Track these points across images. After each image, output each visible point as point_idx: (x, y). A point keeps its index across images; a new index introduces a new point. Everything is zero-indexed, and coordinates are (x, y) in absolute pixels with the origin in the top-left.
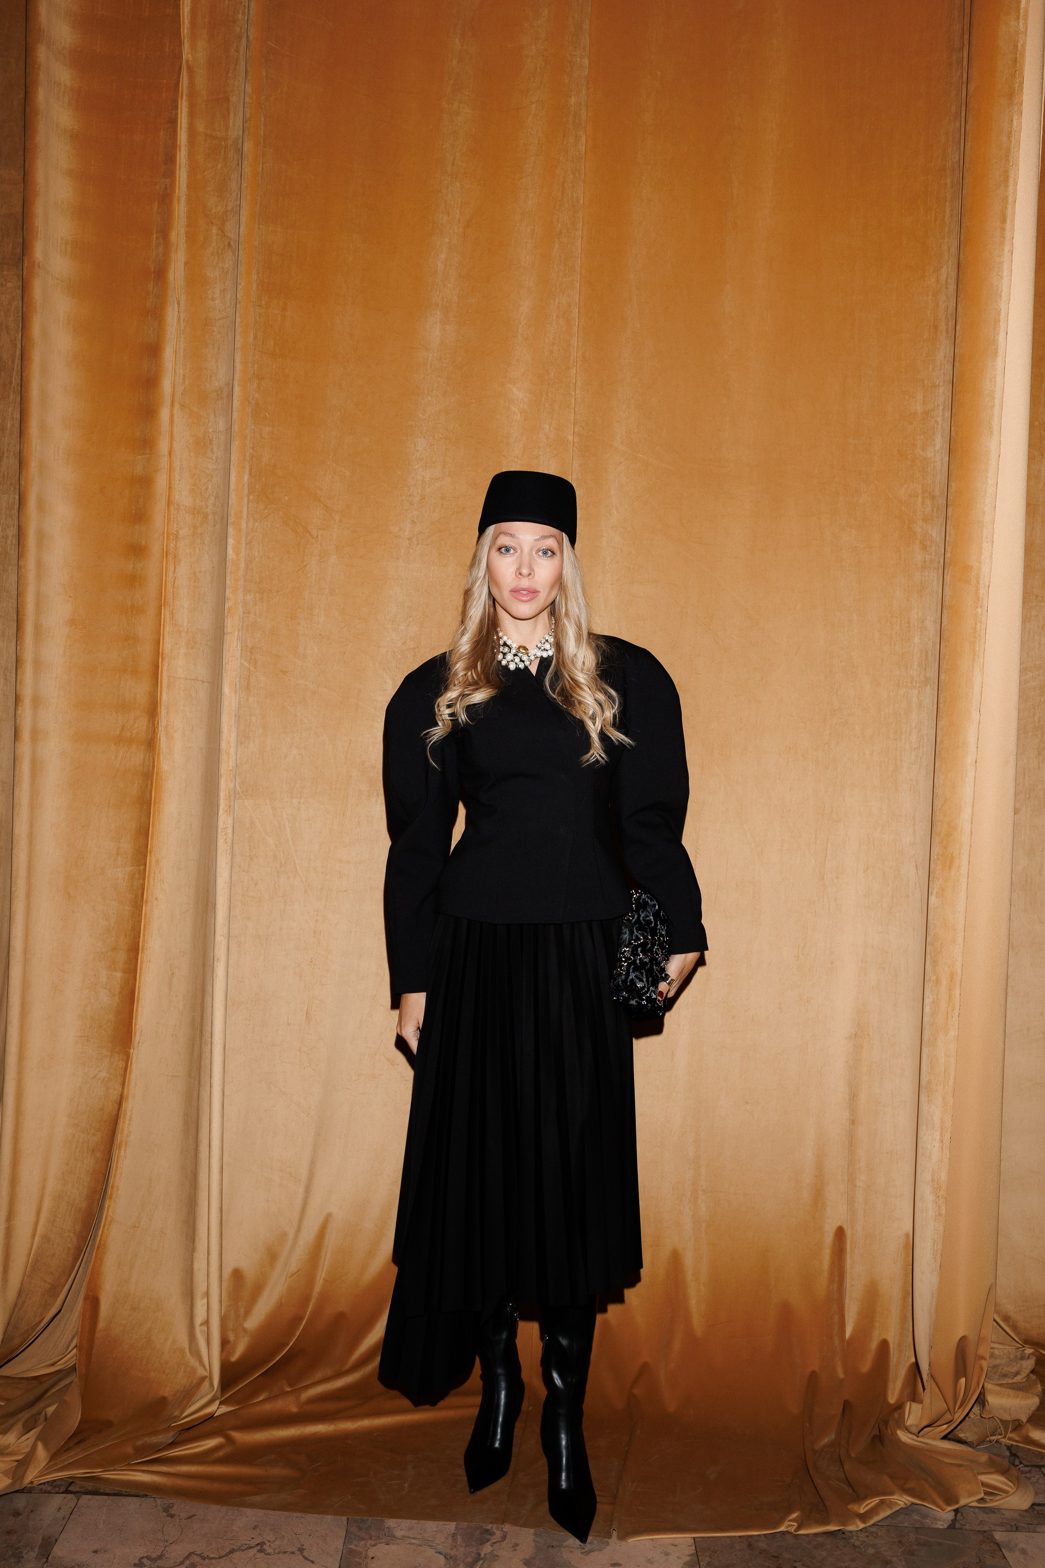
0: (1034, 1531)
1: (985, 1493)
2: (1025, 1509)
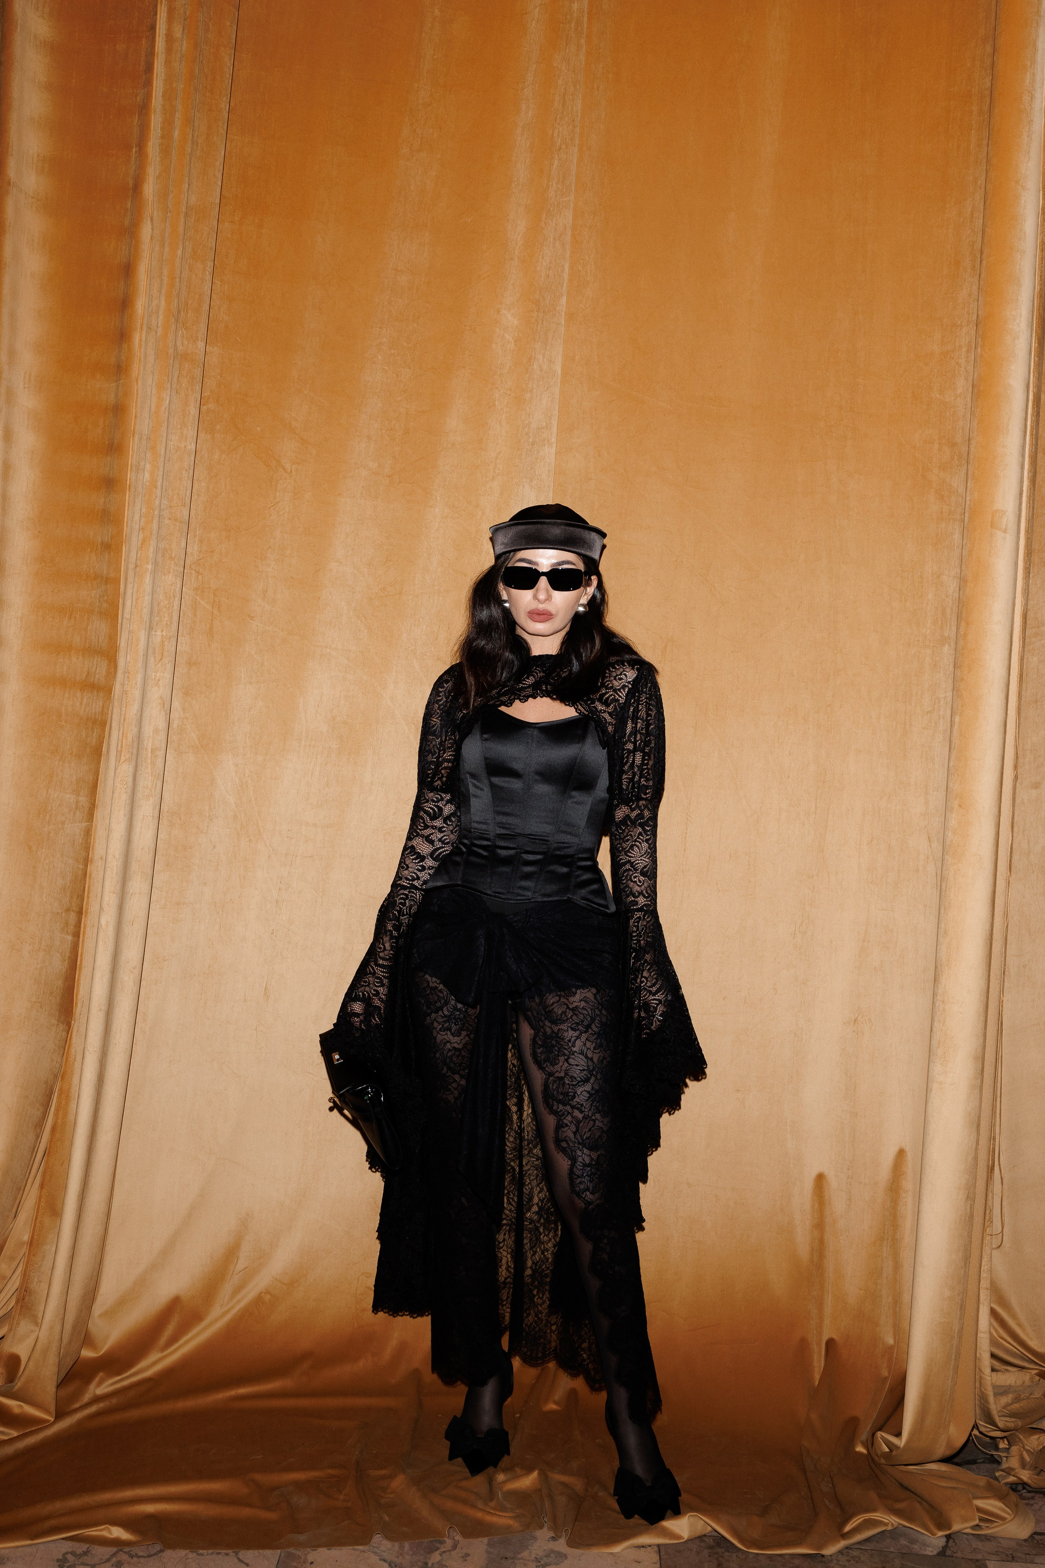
0: (1032, 1562)
1: (979, 1520)
2: (1022, 1539)
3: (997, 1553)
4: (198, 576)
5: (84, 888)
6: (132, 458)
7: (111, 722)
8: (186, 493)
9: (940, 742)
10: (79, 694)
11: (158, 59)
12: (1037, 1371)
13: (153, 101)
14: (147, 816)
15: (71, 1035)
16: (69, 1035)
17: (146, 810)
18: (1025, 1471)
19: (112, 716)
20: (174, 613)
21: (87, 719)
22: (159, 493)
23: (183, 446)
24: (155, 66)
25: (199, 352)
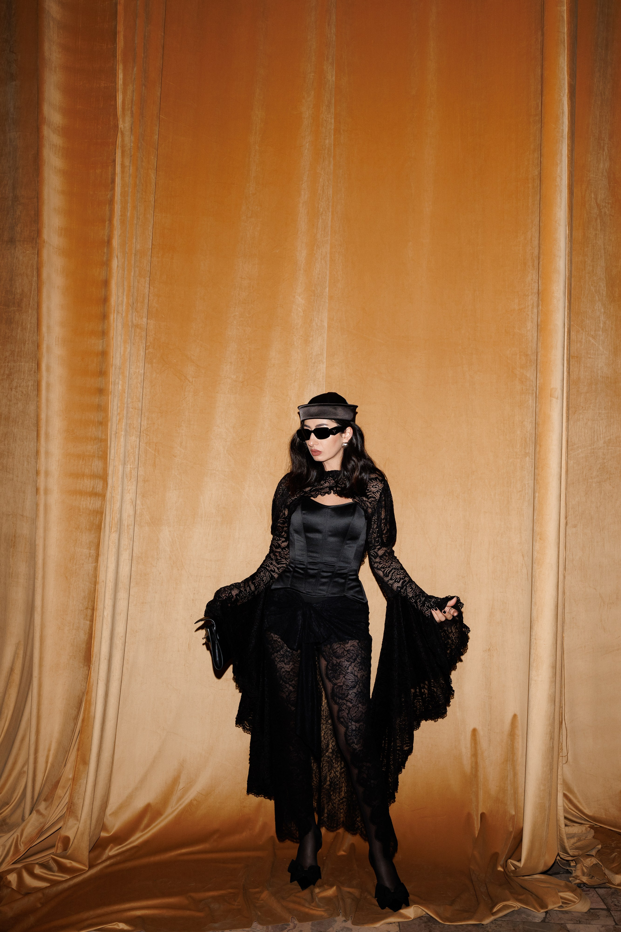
0: (589, 924)
1: (562, 903)
2: (585, 912)
3: (571, 920)
4: (147, 436)
5: (95, 597)
6: (112, 378)
7: (106, 512)
8: (140, 395)
9: (527, 506)
10: (89, 498)
11: (117, 177)
12: (589, 825)
13: (116, 197)
14: (126, 559)
15: (91, 672)
16: (90, 672)
17: (125, 556)
18: (584, 877)
19: (106, 509)
20: (136, 456)
21: (94, 511)
22: (126, 395)
23: (138, 371)
24: (116, 180)
25: (144, 324)
